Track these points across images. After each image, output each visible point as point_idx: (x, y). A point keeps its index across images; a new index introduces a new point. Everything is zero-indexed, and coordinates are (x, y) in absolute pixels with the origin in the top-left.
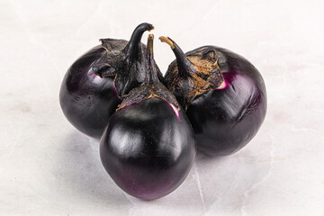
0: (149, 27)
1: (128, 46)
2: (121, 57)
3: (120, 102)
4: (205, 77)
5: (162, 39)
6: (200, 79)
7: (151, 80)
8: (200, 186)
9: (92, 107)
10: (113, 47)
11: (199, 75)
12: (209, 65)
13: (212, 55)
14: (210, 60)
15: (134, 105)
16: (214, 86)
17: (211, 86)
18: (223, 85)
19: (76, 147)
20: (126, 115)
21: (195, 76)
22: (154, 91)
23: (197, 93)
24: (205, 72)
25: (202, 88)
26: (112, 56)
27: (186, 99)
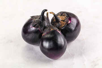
0: (46, 10)
1: (41, 17)
2: (39, 20)
3: (42, 33)
4: (64, 21)
5: (50, 13)
6: (62, 22)
7: (50, 25)
8: (68, 52)
9: (34, 36)
10: (36, 18)
11: (62, 21)
12: (64, 17)
13: (63, 14)
14: (63, 16)
15: (47, 33)
16: (67, 23)
17: (66, 23)
18: (69, 22)
19: (30, 49)
20: (46, 37)
21: (61, 21)
22: (52, 28)
23: (63, 26)
24: (63, 19)
25: (64, 24)
26: (36, 21)
27: (60, 28)
